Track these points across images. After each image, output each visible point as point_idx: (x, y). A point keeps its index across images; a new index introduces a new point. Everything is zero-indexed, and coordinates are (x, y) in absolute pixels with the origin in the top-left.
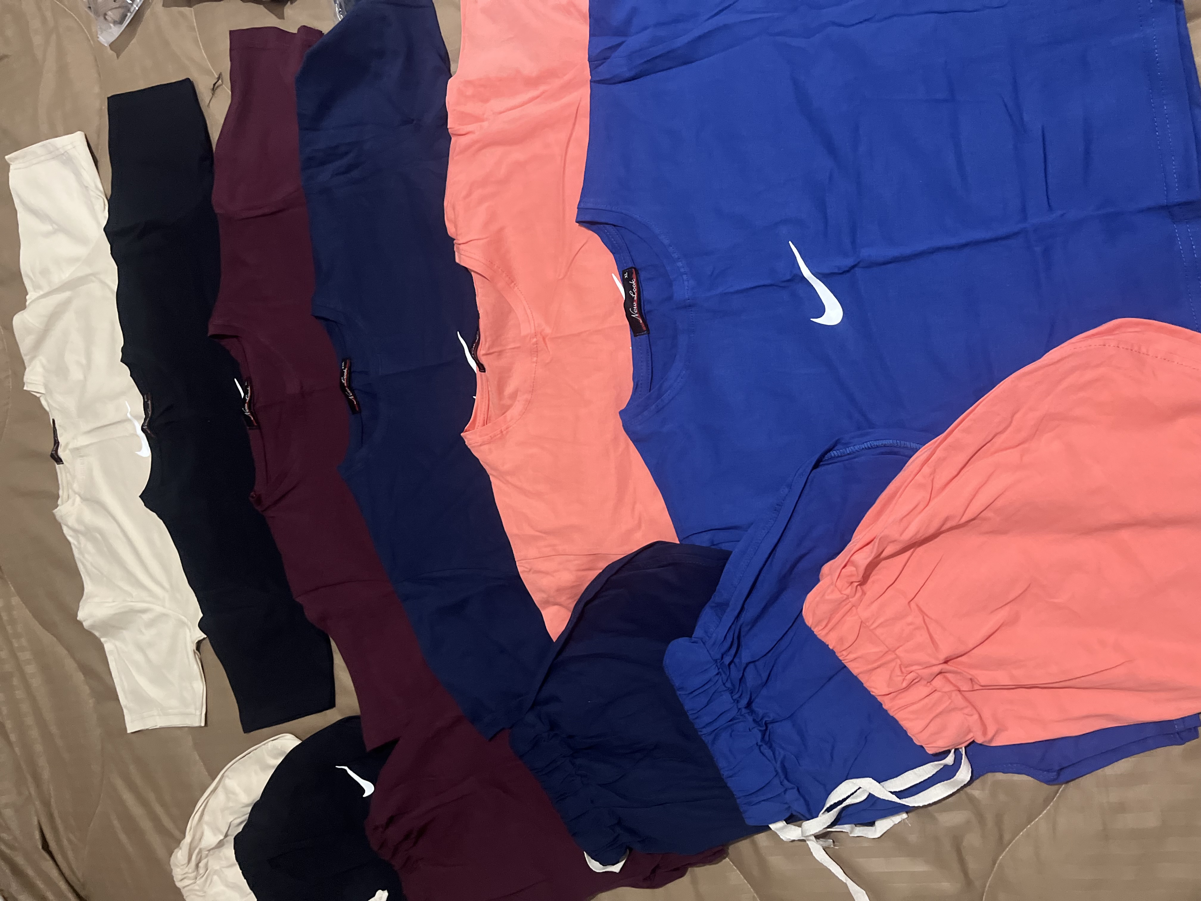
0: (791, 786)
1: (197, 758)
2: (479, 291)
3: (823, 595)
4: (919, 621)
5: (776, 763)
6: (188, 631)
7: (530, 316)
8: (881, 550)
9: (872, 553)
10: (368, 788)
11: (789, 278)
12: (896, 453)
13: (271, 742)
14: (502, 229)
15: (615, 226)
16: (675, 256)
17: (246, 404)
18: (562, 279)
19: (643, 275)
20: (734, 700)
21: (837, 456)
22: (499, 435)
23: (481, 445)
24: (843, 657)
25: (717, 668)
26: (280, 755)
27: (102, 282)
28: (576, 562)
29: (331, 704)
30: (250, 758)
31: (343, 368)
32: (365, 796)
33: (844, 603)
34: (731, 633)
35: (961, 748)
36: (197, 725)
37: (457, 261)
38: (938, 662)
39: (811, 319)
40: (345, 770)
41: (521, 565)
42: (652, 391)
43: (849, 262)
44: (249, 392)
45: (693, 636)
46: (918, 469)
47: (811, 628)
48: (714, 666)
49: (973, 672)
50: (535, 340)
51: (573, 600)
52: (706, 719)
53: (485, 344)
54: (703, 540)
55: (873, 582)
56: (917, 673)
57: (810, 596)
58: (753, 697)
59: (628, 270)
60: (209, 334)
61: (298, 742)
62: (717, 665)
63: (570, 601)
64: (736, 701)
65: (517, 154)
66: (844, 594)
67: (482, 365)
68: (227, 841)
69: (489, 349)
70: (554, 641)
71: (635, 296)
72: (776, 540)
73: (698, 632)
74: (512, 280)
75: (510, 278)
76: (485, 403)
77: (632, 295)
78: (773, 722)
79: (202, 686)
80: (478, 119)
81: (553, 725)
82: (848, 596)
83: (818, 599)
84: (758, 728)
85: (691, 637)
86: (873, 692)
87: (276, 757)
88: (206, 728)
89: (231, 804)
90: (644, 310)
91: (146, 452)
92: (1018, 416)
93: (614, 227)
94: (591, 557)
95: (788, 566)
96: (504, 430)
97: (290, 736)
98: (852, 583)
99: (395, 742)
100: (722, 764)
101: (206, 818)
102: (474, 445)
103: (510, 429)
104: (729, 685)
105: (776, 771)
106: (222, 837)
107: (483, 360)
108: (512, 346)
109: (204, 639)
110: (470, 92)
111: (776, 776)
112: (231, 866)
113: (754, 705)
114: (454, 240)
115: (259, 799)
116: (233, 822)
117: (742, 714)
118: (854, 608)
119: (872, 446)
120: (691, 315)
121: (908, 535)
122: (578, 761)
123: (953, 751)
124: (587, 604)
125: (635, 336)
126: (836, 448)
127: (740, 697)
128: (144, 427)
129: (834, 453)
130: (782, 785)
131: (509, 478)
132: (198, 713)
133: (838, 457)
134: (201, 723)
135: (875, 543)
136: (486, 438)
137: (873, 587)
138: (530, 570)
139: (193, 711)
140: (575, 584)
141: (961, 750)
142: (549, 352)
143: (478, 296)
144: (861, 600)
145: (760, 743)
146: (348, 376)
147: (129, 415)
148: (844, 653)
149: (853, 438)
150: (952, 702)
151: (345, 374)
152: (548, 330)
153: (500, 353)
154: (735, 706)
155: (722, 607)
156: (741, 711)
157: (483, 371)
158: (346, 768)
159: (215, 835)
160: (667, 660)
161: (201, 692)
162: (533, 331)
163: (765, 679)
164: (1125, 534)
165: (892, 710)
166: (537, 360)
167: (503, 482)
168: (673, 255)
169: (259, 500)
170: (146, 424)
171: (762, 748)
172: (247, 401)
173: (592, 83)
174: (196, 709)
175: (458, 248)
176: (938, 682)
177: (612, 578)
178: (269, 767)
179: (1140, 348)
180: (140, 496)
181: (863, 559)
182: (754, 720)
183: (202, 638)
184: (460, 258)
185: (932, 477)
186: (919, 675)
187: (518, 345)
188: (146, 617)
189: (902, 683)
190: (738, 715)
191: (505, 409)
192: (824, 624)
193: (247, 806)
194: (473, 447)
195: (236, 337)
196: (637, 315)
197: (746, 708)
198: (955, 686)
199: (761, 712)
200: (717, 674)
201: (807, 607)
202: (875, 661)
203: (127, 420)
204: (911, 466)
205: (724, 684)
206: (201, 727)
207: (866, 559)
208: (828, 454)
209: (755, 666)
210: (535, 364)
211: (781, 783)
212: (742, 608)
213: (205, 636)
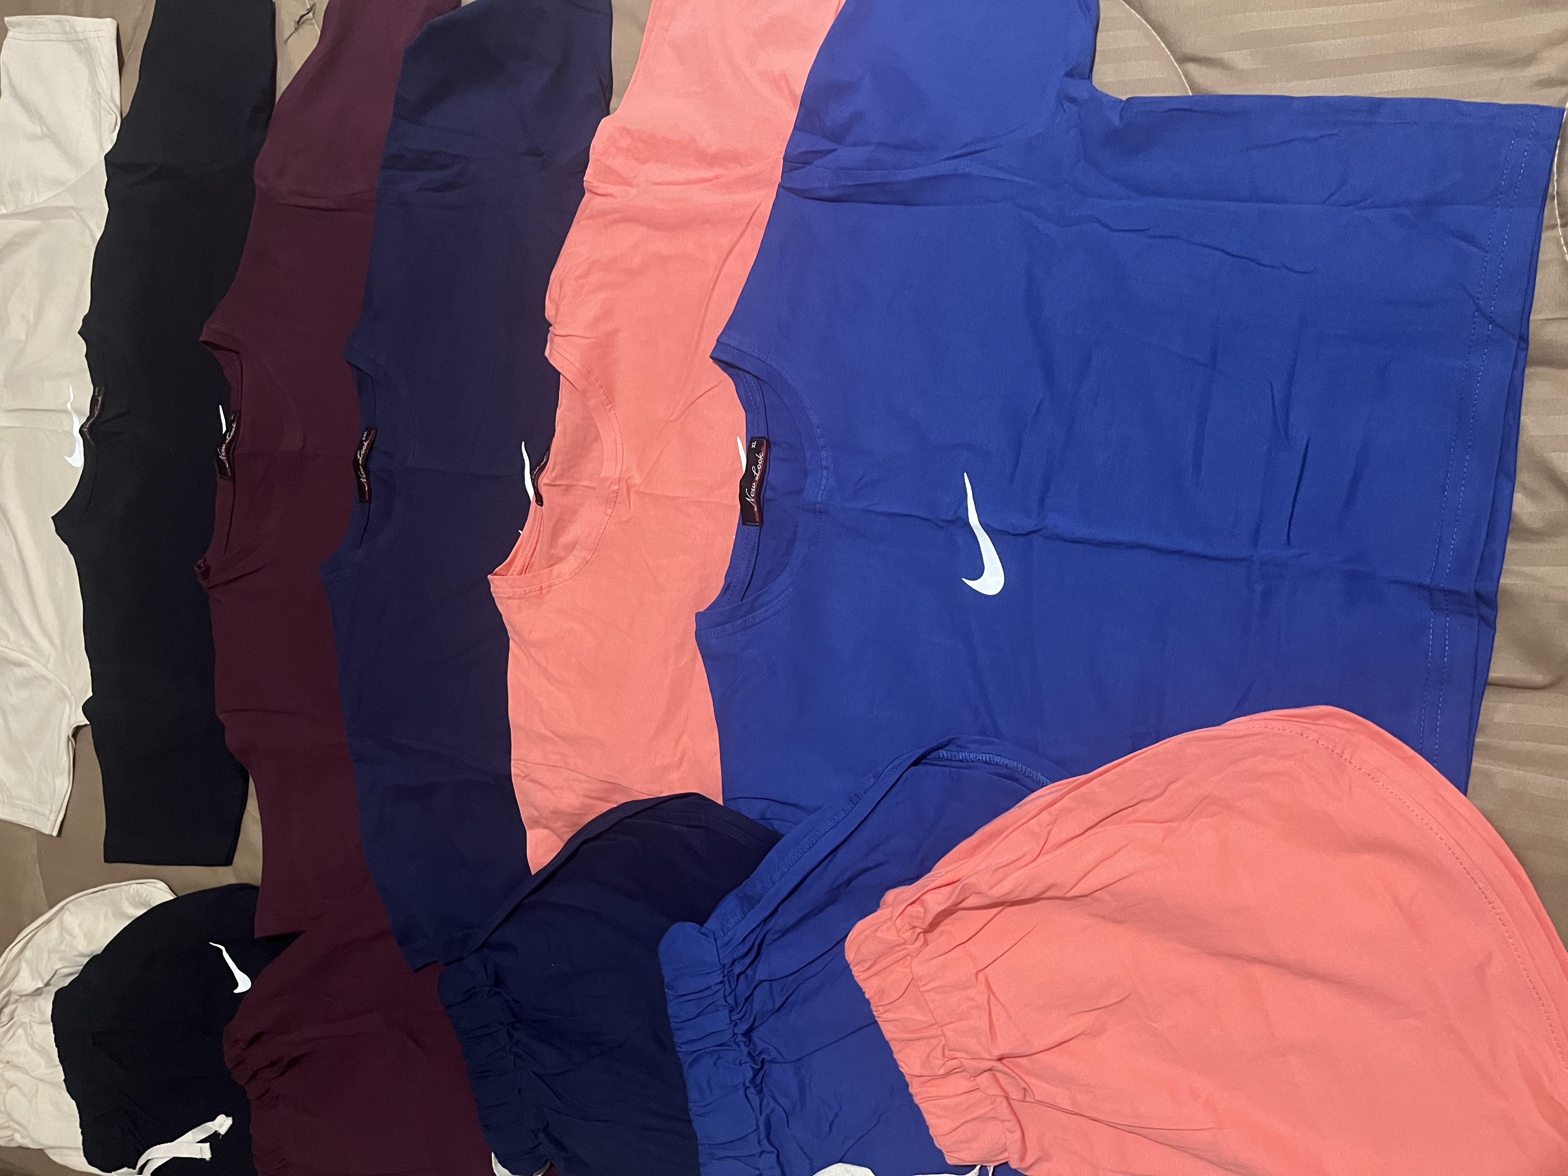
0: (770, 1148)
1: (38, 873)
2: (564, 401)
3: (876, 930)
4: (982, 999)
5: (761, 1114)
6: (68, 706)
7: (620, 455)
8: (960, 900)
9: (949, 898)
10: (244, 983)
11: (950, 517)
12: (1017, 780)
13: (135, 885)
14: (616, 332)
15: (757, 378)
16: (821, 442)
17: (224, 445)
18: (673, 421)
19: (775, 451)
20: (732, 1021)
21: (946, 757)
22: (536, 593)
23: (509, 598)
24: (878, 1013)
25: (722, 974)
26: (143, 905)
27: (84, 222)
28: (587, 785)
29: (228, 861)
30: (103, 896)
31: (364, 439)
32: (235, 991)
33: (898, 948)
34: (752, 938)
35: (990, 1166)
36: (47, 832)
37: (547, 354)
38: (989, 1057)
39: (963, 579)
40: (222, 951)
41: (516, 765)
42: (744, 601)
43: (1030, 524)
44: (233, 430)
45: (705, 925)
46: (1035, 812)
47: (849, 965)
48: (719, 972)
49: (1031, 1080)
50: (616, 487)
51: (570, 830)
52: (690, 1035)
53: (552, 471)
54: (751, 810)
55: (942, 933)
56: (961, 1062)
57: (860, 925)
58: (756, 1024)
59: (758, 439)
60: (202, 339)
61: (170, 897)
62: (723, 971)
63: (566, 830)
64: (734, 1023)
65: (661, 245)
66: (902, 938)
67: (541, 496)
68: (47, 992)
69: (555, 479)
70: (533, 874)
71: (758, 475)
72: (840, 839)
73: (712, 923)
74: (610, 399)
75: (607, 397)
76: (531, 545)
77: (754, 472)
78: (773, 1061)
79: (66, 785)
80: (626, 182)
81: (498, 981)
82: (906, 941)
83: (867, 932)
84: (751, 1064)
85: (702, 925)
86: (902, 1068)
87: (136, 906)
88: (58, 838)
89: (62, 947)
90: (764, 496)
91: (77, 460)
92: (1175, 786)
93: (755, 378)
94: (607, 786)
95: (846, 876)
96: (545, 588)
97: (162, 885)
98: (914, 927)
99: (293, 936)
100: (693, 1095)
101: (27, 954)
102: (500, 595)
103: (554, 588)
104: (731, 1000)
105: (757, 1125)
106: (40, 985)
107: (543, 491)
108: (586, 483)
109: (86, 725)
110: (625, 143)
111: (756, 1130)
112: (44, 1023)
113: (755, 1035)
114: (551, 325)
115: (100, 952)
116: (59, 971)
117: (736, 1041)
118: (909, 957)
119: (990, 761)
120: (819, 523)
121: (1000, 891)
122: (516, 1035)
123: (978, 1167)
124: (586, 842)
125: (744, 524)
126: (947, 748)
127: (740, 1019)
128: (83, 429)
129: (943, 753)
130: (760, 1144)
131: (533, 651)
132: (52, 818)
133: (947, 759)
134: (53, 831)
135: (956, 888)
136: (519, 591)
137: (940, 939)
138: (525, 777)
139: (47, 812)
140: (578, 812)
141: (988, 1168)
142: (630, 508)
143: (560, 409)
144: (920, 951)
145: (747, 1084)
146: (367, 452)
147: (69, 406)
148: (881, 1009)
149: (973, 742)
150: (993, 1108)
151: (364, 448)
152: (637, 480)
153: (568, 488)
154: (731, 1030)
155: (750, 902)
156: (737, 1037)
157: (540, 504)
158: (222, 948)
159: (34, 979)
160: (663, 945)
161: (66, 789)
162: (617, 476)
163: (778, 1005)
164: (1258, 972)
165: (919, 1097)
166: (612, 513)
167: (524, 653)
168: (819, 441)
169: (206, 574)
170: (87, 426)
171: (748, 1091)
172: (227, 442)
173: (781, 189)
174: (51, 812)
175: (552, 340)
176: (984, 1080)
177: (626, 821)
179: (1343, 752)
180: (52, 517)
181: (936, 902)
182: (749, 1053)
183: (83, 724)
184: (551, 351)
185: (1050, 827)
186: (963, 1065)
187: (594, 485)
188: (20, 672)
189: (939, 1069)
190: (730, 1041)
191: (553, 561)
192: (867, 965)
193: (84, 955)
194: (499, 597)
195: (237, 353)
196: (753, 500)
197: (742, 1034)
198: (1003, 1089)
199: (761, 1045)
200: (721, 982)
201: (853, 937)
202: (915, 1031)
203: (66, 412)
204: (1028, 806)
205: (725, 998)
206: (51, 836)
207: (939, 904)
208: (936, 752)
209: (771, 986)
210: (608, 517)
211: (759, 1141)
212: (775, 911)
213: (89, 723)
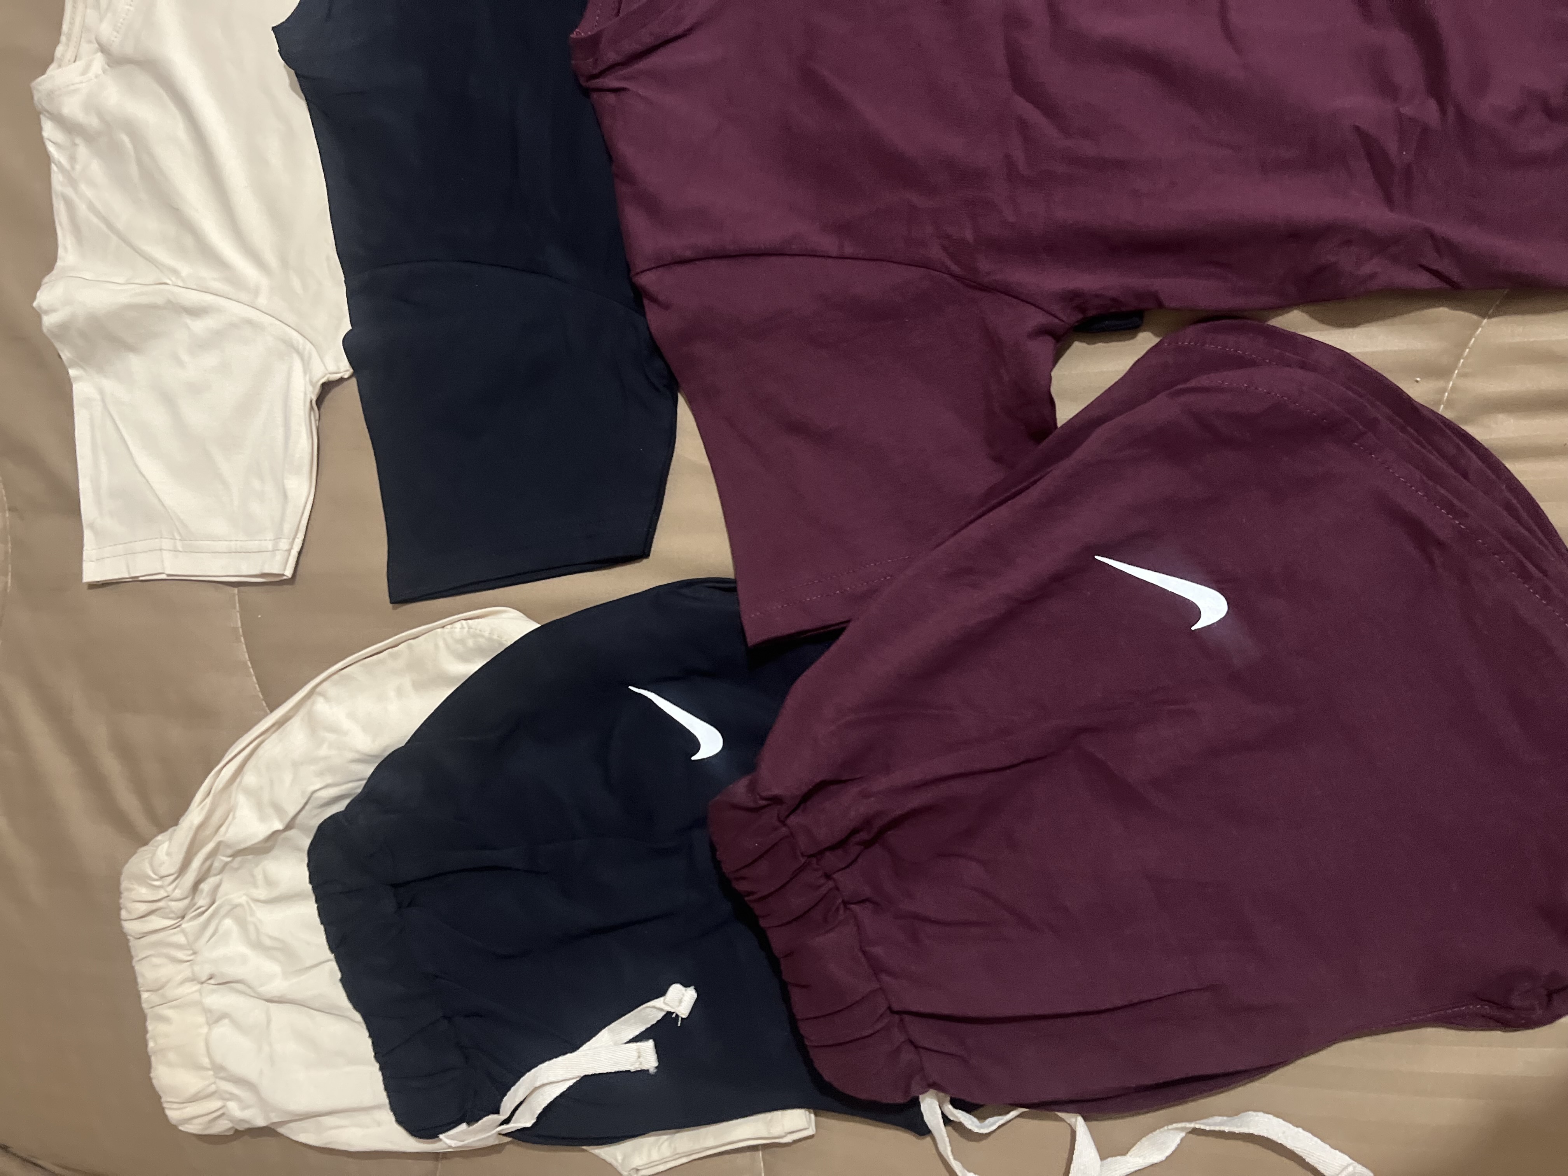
1: (245, 657)
6: (298, 362)
26: (479, 651)
29: (637, 551)
30: (394, 657)
32: (696, 757)
40: (652, 700)
68: (292, 837)
79: (306, 489)
87: (464, 658)
89: (324, 751)
97: (511, 613)
99: (833, 631)
101: (250, 778)
106: (279, 826)
109: (347, 376)
116: (315, 796)
132: (283, 546)
134: (285, 569)
139: (269, 544)
158: (652, 693)
159: (263, 818)
161: (303, 500)
174: (278, 540)
178: (442, 678)
183: (342, 374)
206: (279, 578)
213: (354, 371)
